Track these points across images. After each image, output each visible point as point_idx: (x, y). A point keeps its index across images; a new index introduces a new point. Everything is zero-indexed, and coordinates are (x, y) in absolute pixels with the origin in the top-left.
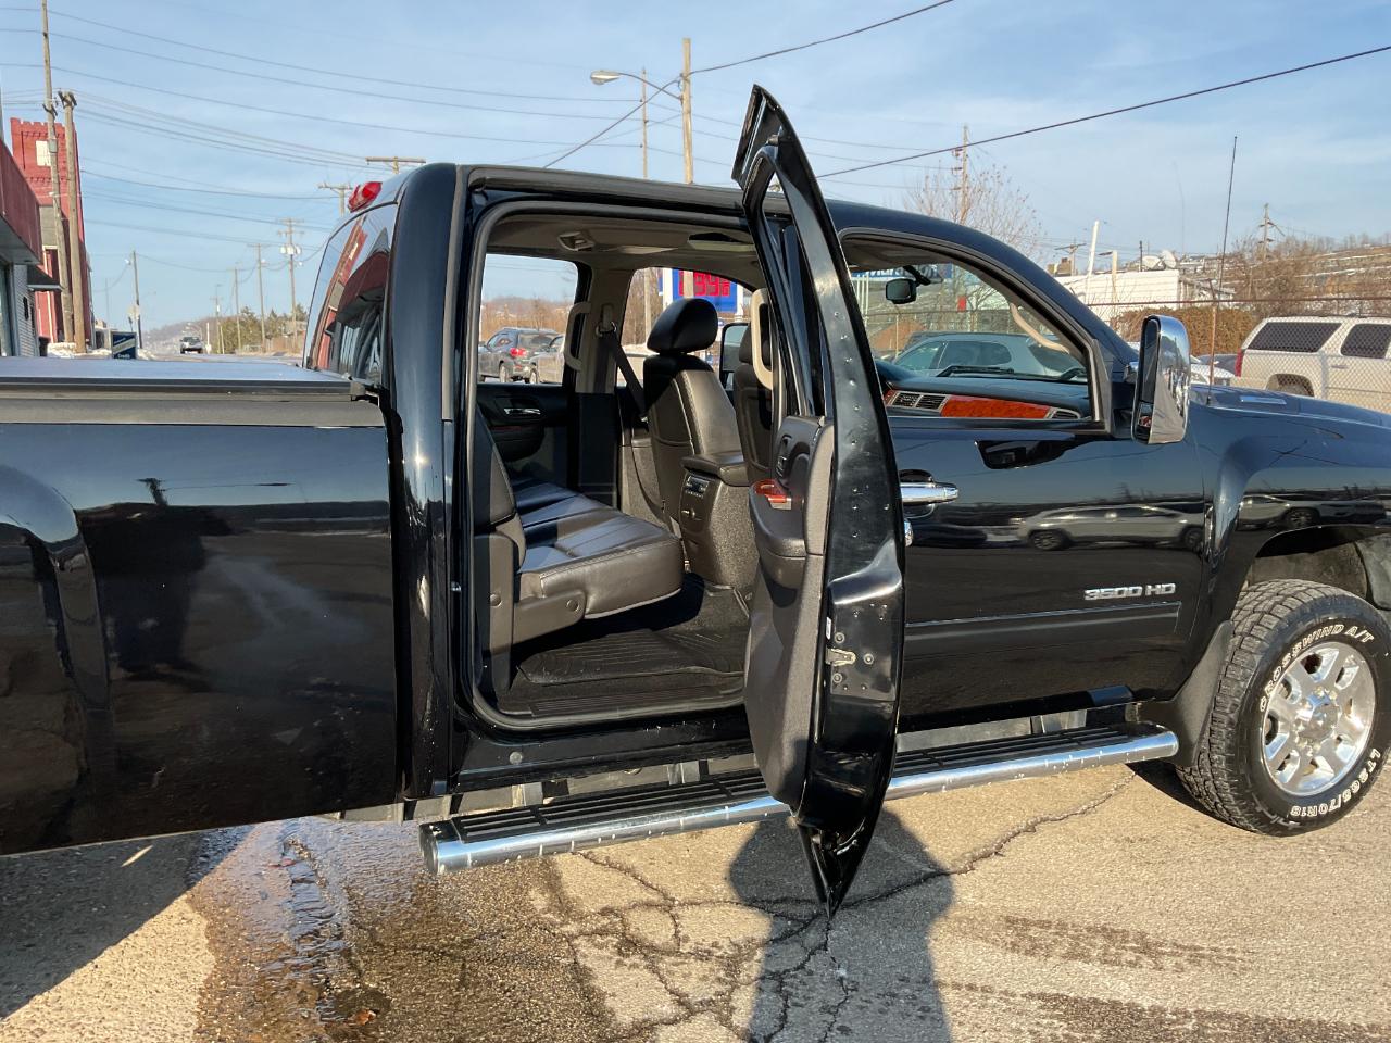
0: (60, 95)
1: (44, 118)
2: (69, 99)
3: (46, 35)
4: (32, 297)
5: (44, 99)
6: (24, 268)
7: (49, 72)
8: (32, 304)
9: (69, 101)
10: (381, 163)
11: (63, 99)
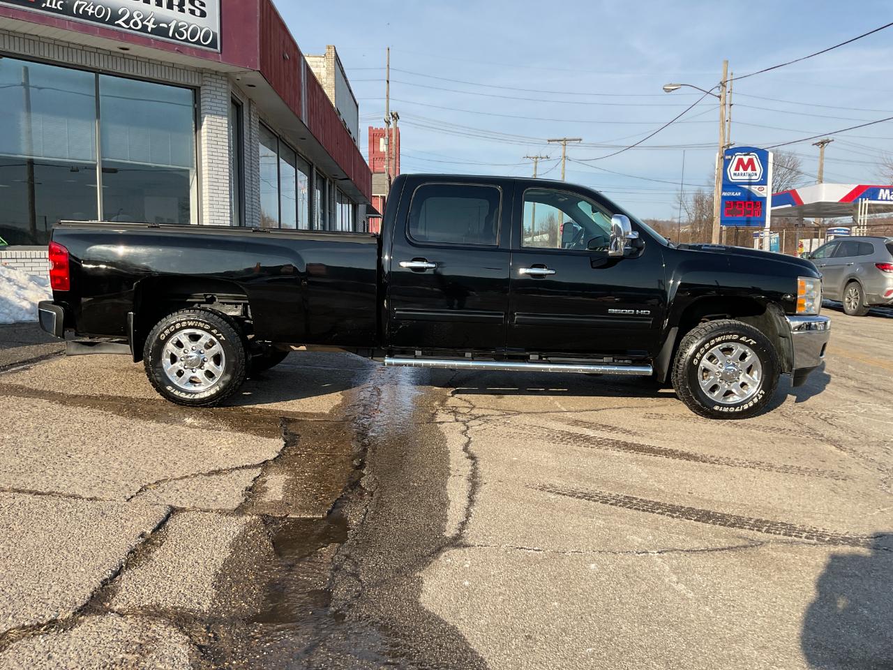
0: (392, 114)
1: (384, 126)
2: (396, 116)
3: (388, 82)
4: (368, 221)
5: (385, 117)
6: (365, 206)
7: (388, 102)
8: (368, 224)
9: (396, 117)
10: (556, 142)
11: (393, 116)
